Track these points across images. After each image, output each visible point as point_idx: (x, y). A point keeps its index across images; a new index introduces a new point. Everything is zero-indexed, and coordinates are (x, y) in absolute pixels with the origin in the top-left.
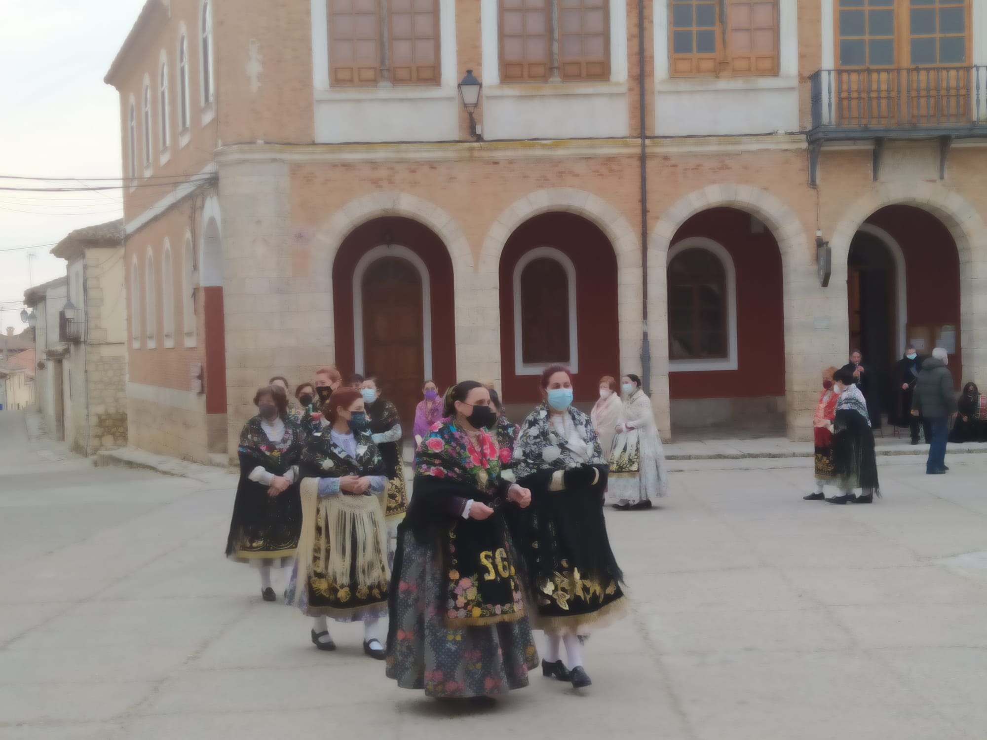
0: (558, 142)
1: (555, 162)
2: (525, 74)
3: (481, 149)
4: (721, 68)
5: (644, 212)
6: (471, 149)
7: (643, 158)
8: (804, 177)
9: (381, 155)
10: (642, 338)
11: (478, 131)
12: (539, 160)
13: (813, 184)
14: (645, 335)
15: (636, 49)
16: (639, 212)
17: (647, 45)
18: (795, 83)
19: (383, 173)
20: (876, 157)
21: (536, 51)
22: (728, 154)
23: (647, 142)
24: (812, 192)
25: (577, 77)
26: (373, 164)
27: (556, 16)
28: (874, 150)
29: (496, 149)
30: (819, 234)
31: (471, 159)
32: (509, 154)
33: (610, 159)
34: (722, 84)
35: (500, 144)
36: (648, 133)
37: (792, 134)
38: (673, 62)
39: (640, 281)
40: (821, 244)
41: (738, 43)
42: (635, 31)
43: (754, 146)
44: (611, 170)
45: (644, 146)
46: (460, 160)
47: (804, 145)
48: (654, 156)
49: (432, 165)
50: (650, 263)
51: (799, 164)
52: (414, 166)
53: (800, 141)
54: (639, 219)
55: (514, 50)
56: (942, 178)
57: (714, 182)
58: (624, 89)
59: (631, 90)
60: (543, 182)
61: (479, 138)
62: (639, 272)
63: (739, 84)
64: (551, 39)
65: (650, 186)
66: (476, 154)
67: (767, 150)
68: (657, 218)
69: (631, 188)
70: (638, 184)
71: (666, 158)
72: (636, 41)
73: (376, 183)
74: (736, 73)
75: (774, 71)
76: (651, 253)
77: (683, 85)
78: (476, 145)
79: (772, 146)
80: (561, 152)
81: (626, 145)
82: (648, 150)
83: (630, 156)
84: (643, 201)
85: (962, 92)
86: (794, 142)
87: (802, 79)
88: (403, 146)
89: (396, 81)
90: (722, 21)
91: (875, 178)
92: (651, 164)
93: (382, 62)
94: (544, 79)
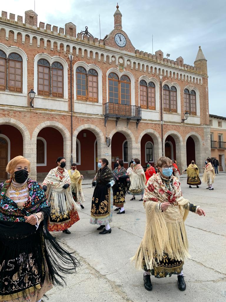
0: (52, 110)
1: (52, 115)
2: (44, 94)
3: (33, 109)
4: (87, 100)
5: (72, 128)
6: (31, 109)
7: (71, 116)
8: (103, 124)
9: (6, 108)
10: (71, 157)
11: (33, 105)
12: (47, 114)
13: (105, 126)
14: (72, 156)
15: (70, 92)
16: (70, 128)
17: (72, 92)
18: (102, 105)
19: (6, 113)
20: (116, 122)
21: (46, 89)
22: (89, 118)
23: (73, 113)
24: (105, 127)
25: (56, 96)
26: (4, 110)
27: (51, 82)
28: (116, 120)
29: (37, 110)
30: (106, 136)
31: (31, 112)
32: (40, 111)
33: (64, 116)
34: (88, 103)
35: (38, 109)
36: (72, 111)
37: (101, 115)
38: (77, 96)
39: (71, 144)
40: (107, 138)
41: (90, 95)
42: (70, 88)
43: (95, 117)
44: (64, 118)
45: (72, 114)
46: (28, 112)
47: (104, 118)
48: (74, 116)
49: (20, 112)
50: (73, 140)
51: (103, 121)
52: (15, 112)
53: (103, 117)
54: (71, 130)
55: (41, 88)
56: (127, 127)
57: (86, 123)
58: (67, 100)
59: (69, 101)
60: (48, 119)
61: (33, 107)
62: (71, 142)
63: (91, 103)
64: (50, 86)
65: (73, 123)
66: (32, 110)
67: (97, 118)
68: (75, 130)
69: (69, 122)
70: (70, 122)
71: (76, 117)
72: (70, 90)
73: (4, 115)
74: (90, 101)
75: (97, 102)
76: (73, 138)
77: (80, 102)
78: (32, 108)
79: (98, 117)
80: (53, 113)
81: (68, 113)
82: (73, 115)
83: (69, 116)
84: (72, 126)
85: (130, 111)
86: (102, 117)
87: (103, 104)
88: (12, 106)
89: (11, 91)
90: (87, 89)
91: (116, 126)
92: (73, 118)
93: (7, 85)
94: (49, 96)
